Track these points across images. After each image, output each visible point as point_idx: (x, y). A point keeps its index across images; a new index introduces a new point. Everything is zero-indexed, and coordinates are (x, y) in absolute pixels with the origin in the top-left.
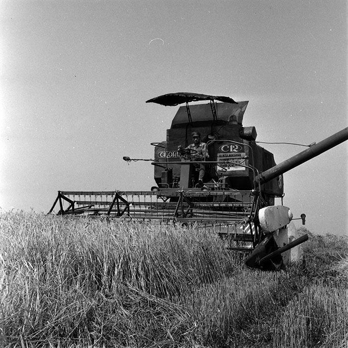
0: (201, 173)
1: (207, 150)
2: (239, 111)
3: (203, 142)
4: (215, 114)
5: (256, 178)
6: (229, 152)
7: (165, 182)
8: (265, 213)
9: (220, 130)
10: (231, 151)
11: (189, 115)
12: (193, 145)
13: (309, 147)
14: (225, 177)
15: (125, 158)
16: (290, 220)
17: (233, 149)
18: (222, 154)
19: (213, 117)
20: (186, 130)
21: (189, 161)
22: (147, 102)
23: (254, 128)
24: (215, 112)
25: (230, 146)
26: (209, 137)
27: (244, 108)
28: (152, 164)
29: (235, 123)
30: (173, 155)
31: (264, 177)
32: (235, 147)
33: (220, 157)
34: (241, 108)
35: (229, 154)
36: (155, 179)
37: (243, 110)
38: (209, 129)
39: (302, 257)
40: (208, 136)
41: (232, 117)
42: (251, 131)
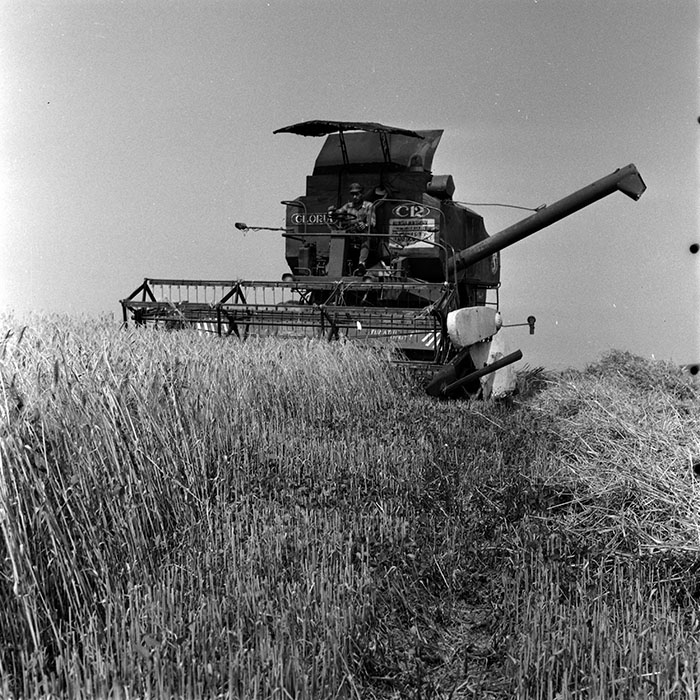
0: (364, 253)
1: (374, 214)
2: (426, 148)
3: (368, 200)
4: (387, 153)
5: (451, 261)
6: (409, 217)
7: (303, 267)
8: (457, 319)
9: (394, 179)
10: (412, 215)
11: (344, 152)
12: (351, 204)
13: (535, 212)
14: (401, 259)
15: (238, 226)
16: (498, 329)
17: (415, 212)
18: (397, 220)
19: (383, 156)
20: (340, 180)
21: (343, 233)
22: (275, 133)
23: (450, 177)
24: (388, 149)
25: (410, 207)
26: (378, 193)
27: (435, 142)
28: (283, 235)
29: (420, 169)
30: (317, 219)
31: (463, 259)
32: (419, 209)
33: (394, 224)
34: (431, 142)
35: (408, 221)
36: (287, 258)
37: (433, 146)
38: (377, 177)
39: (513, 385)
40: (374, 191)
41: (415, 158)
42: (445, 183)
